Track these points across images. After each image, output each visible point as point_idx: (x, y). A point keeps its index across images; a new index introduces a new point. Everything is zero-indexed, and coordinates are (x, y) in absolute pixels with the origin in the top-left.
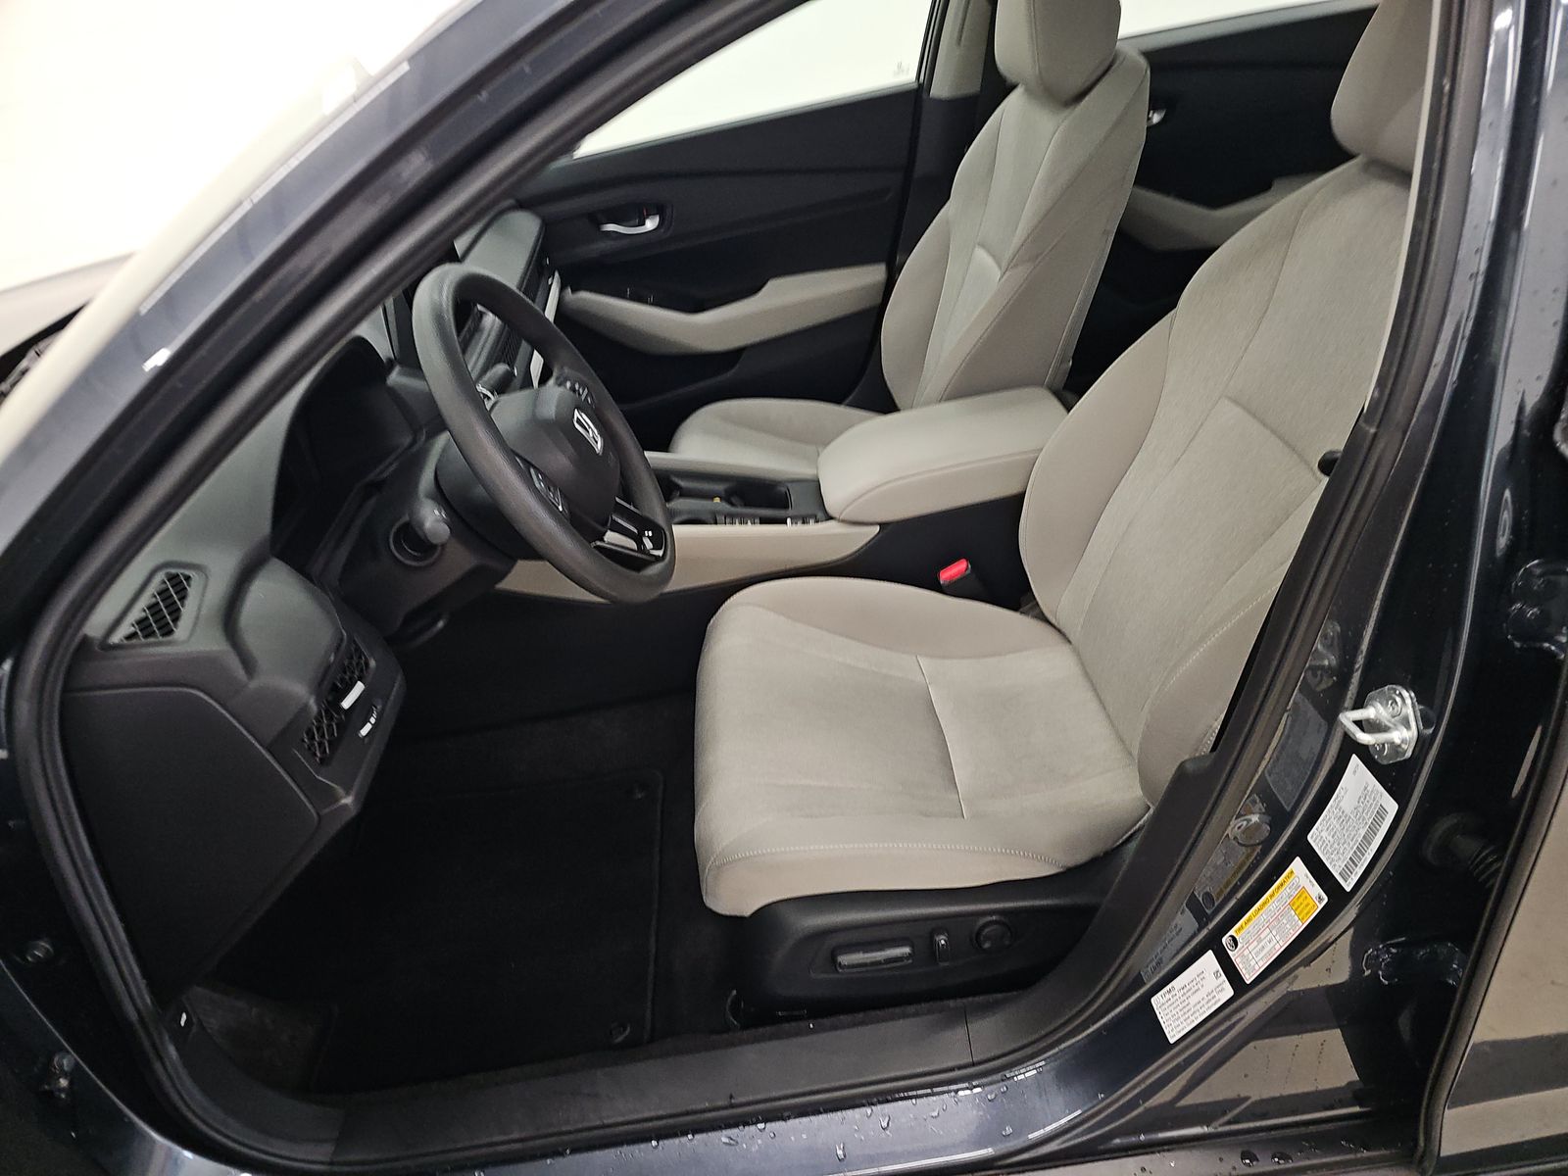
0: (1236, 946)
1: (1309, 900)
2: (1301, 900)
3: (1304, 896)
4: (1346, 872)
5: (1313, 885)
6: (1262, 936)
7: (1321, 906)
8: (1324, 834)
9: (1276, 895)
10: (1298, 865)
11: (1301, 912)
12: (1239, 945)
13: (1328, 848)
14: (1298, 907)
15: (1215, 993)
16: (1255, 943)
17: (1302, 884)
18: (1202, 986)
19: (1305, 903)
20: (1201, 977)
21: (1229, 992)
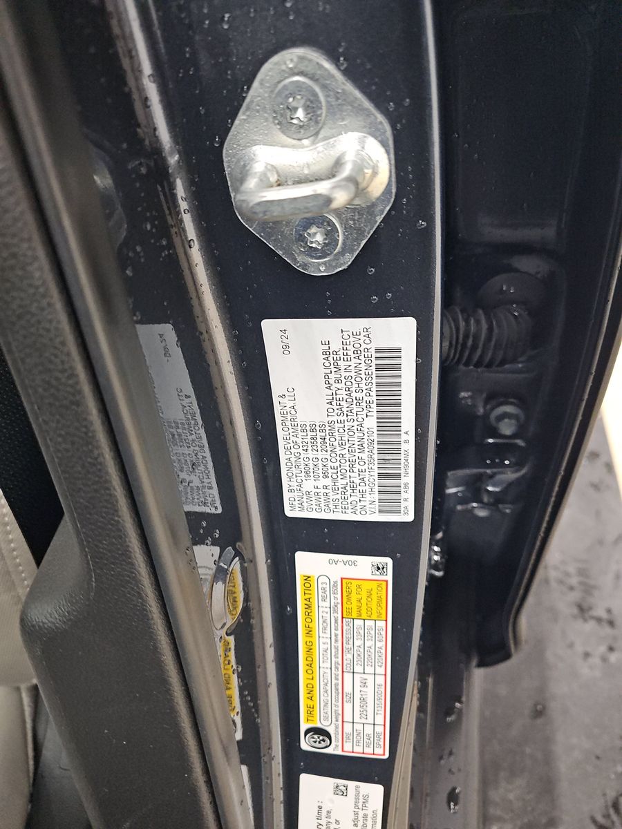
0: (328, 735)
1: (366, 586)
2: (354, 597)
3: (354, 589)
4: (389, 498)
5: (354, 563)
6: (348, 689)
7: (389, 577)
8: (308, 485)
9: (314, 625)
10: (307, 563)
11: (369, 610)
12: (331, 730)
13: (331, 496)
14: (359, 608)
15: (361, 814)
16: (348, 707)
17: (336, 578)
18: (337, 822)
19: (364, 594)
20: (324, 814)
21: (375, 791)
